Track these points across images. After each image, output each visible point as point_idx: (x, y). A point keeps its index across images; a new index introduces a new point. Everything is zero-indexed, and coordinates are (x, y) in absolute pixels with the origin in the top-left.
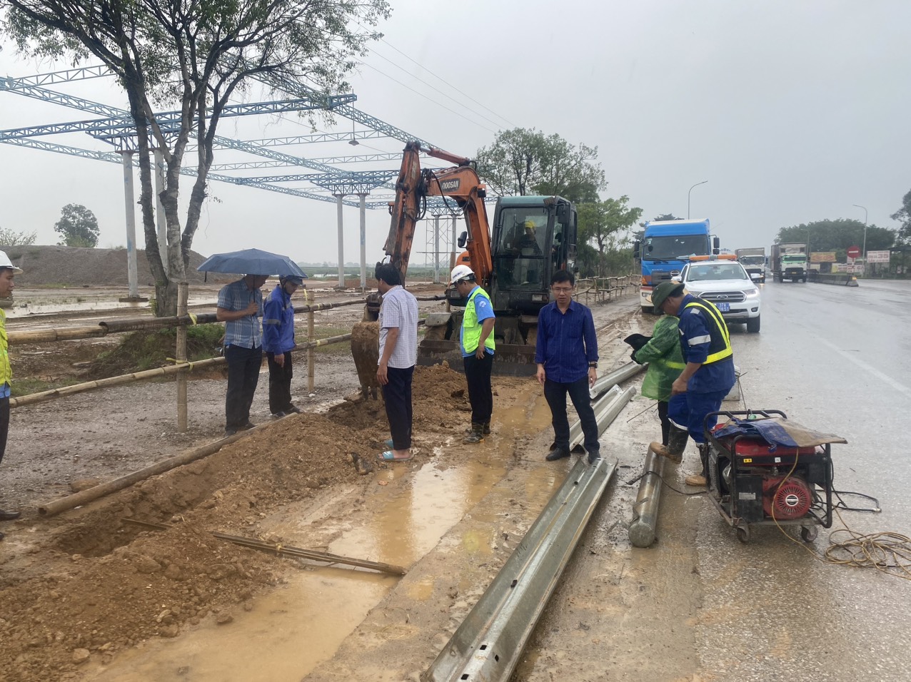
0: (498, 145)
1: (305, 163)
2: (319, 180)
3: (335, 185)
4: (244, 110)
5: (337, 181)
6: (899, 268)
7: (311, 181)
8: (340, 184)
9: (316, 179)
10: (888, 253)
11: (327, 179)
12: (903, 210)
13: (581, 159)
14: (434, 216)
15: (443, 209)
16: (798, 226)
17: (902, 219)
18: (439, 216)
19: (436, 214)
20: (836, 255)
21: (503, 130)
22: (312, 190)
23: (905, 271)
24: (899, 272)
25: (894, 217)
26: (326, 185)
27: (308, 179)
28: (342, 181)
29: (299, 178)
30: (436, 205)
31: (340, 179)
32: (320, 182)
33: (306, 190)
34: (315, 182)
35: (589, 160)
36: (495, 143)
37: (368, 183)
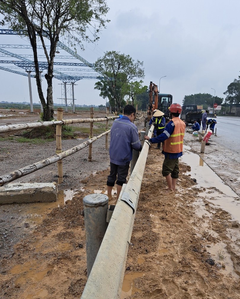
0: (105, 57)
1: (16, 56)
2: (18, 64)
3: (26, 67)
4: (4, 32)
5: (28, 65)
6: (224, 112)
7: (15, 64)
8: (29, 66)
9: (17, 63)
10: (221, 106)
11: (22, 64)
12: (227, 91)
13: (138, 66)
14: (64, 83)
15: (67, 80)
16: (191, 95)
17: (227, 94)
18: (66, 83)
19: (64, 82)
20: (203, 107)
21: (109, 51)
22: (11, 68)
23: (225, 113)
24: (223, 114)
25: (224, 93)
26: (22, 66)
27: (13, 63)
28: (30, 65)
29: (8, 62)
30: (64, 78)
31: (29, 64)
32: (19, 65)
33: (8, 68)
34: (17, 64)
35: (140, 67)
36: (104, 56)
37: (42, 67)
